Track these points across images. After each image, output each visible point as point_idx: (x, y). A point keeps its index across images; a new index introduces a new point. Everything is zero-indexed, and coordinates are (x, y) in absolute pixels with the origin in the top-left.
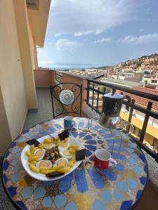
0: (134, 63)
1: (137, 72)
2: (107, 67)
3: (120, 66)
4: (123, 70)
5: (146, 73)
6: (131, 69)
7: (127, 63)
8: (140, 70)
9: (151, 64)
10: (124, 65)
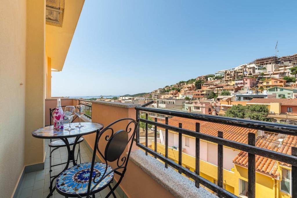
0: (173, 89)
1: (177, 98)
2: (145, 94)
3: (159, 92)
4: (163, 97)
5: (187, 99)
6: (171, 96)
7: (166, 89)
8: (180, 96)
9: (191, 90)
10: (164, 91)
